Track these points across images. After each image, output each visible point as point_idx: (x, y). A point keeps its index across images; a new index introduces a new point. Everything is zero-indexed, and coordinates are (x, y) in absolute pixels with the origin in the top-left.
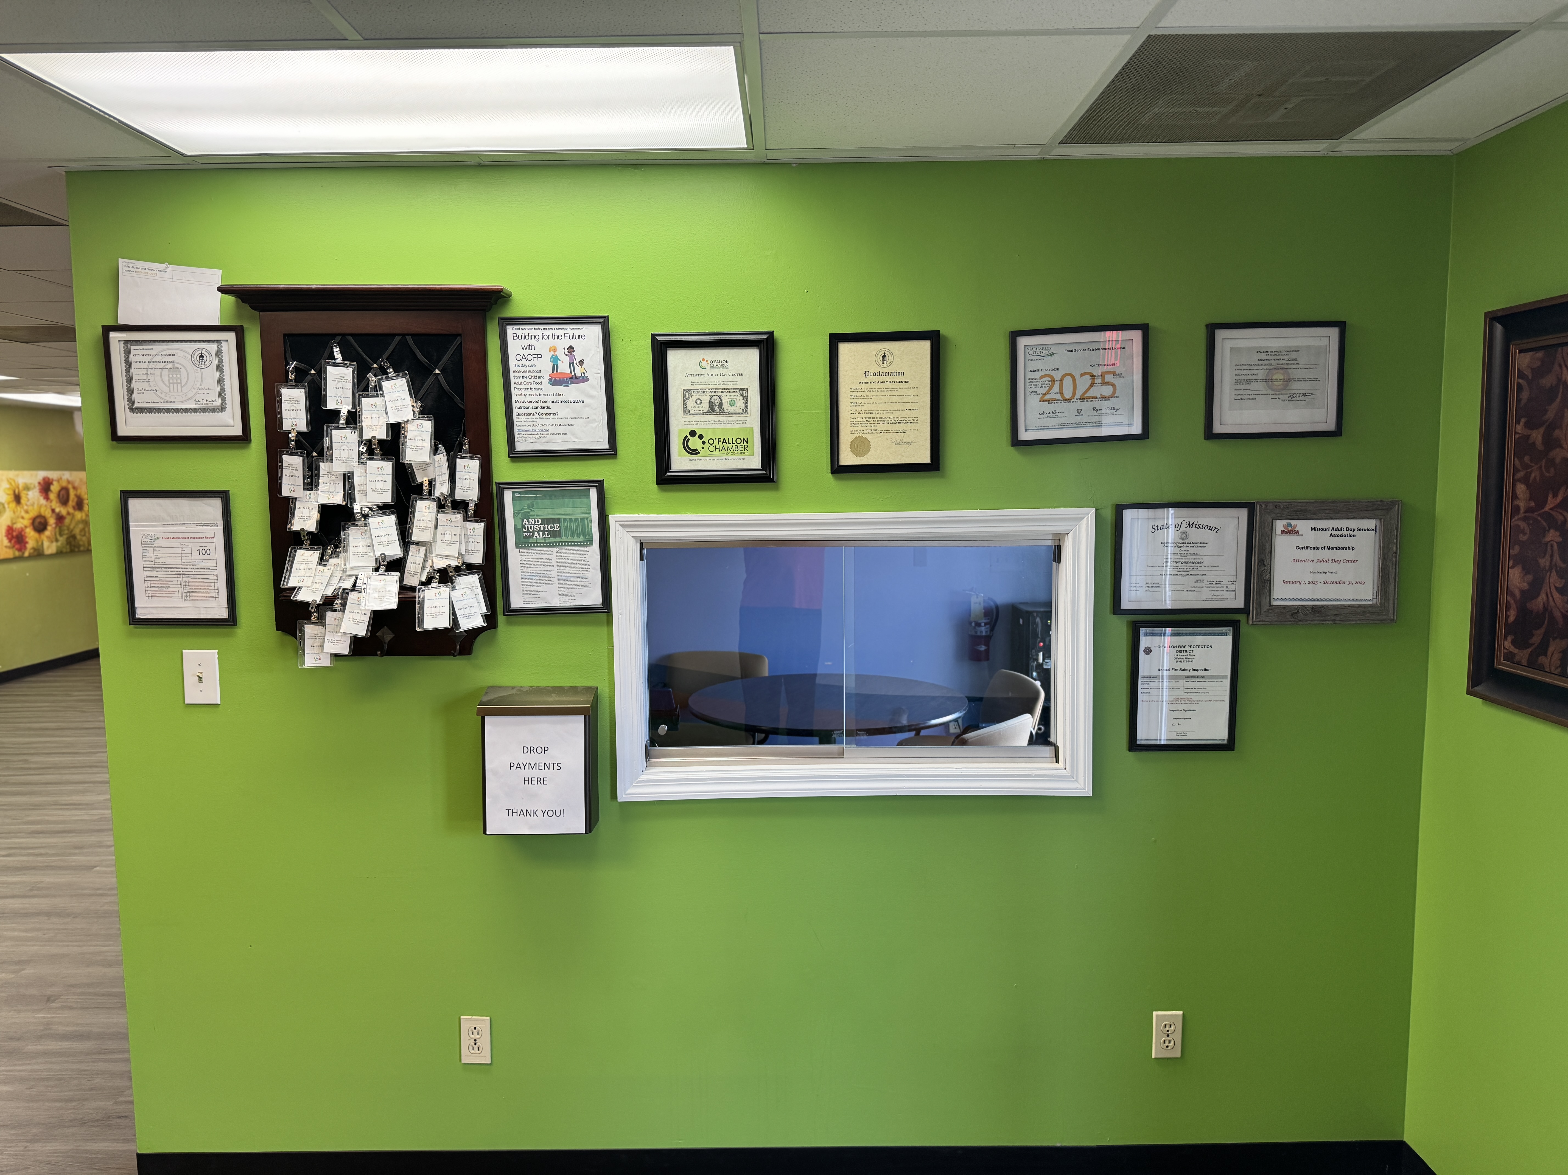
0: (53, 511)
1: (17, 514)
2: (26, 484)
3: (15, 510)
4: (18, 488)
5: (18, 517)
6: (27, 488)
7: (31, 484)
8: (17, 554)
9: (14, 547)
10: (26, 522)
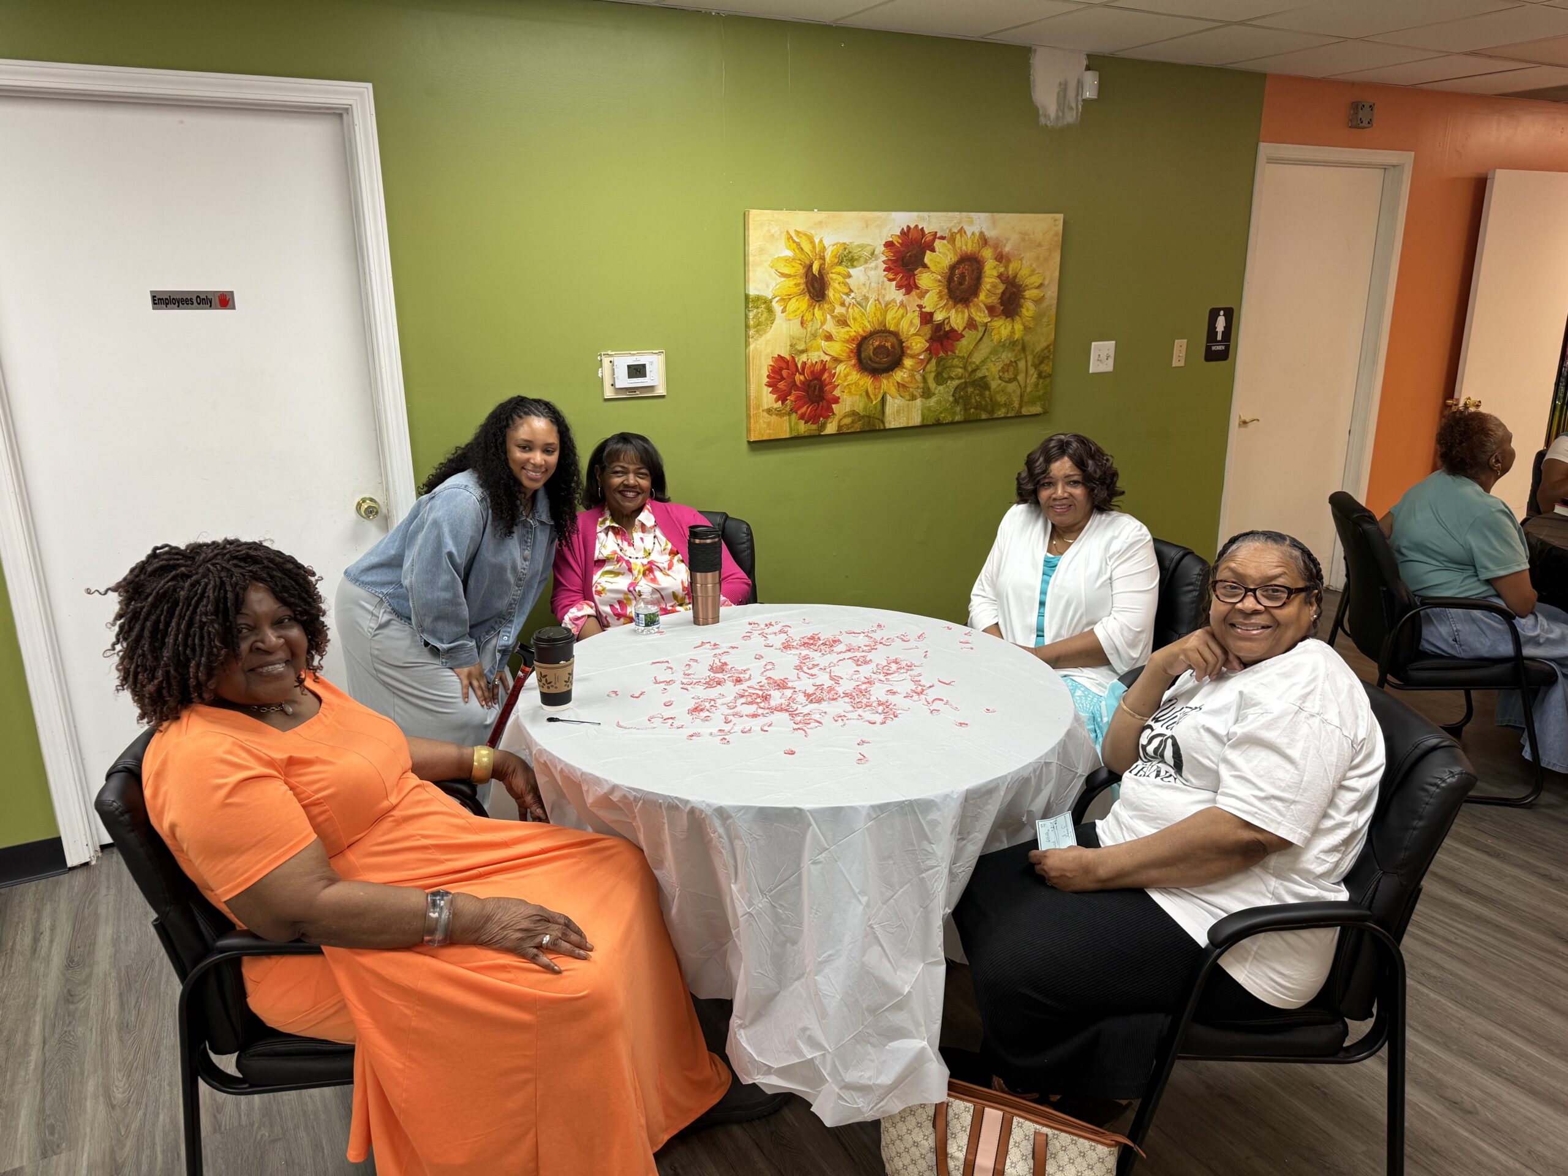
0: (926, 318)
1: (810, 328)
2: (845, 246)
3: (808, 316)
4: (823, 258)
5: (814, 336)
6: (848, 258)
7: (862, 247)
8: (803, 428)
9: (794, 410)
10: (836, 348)
